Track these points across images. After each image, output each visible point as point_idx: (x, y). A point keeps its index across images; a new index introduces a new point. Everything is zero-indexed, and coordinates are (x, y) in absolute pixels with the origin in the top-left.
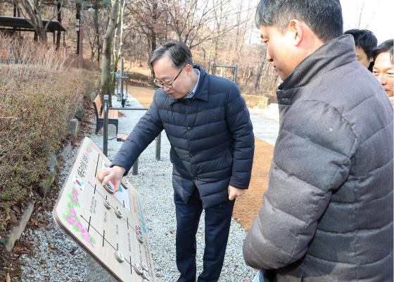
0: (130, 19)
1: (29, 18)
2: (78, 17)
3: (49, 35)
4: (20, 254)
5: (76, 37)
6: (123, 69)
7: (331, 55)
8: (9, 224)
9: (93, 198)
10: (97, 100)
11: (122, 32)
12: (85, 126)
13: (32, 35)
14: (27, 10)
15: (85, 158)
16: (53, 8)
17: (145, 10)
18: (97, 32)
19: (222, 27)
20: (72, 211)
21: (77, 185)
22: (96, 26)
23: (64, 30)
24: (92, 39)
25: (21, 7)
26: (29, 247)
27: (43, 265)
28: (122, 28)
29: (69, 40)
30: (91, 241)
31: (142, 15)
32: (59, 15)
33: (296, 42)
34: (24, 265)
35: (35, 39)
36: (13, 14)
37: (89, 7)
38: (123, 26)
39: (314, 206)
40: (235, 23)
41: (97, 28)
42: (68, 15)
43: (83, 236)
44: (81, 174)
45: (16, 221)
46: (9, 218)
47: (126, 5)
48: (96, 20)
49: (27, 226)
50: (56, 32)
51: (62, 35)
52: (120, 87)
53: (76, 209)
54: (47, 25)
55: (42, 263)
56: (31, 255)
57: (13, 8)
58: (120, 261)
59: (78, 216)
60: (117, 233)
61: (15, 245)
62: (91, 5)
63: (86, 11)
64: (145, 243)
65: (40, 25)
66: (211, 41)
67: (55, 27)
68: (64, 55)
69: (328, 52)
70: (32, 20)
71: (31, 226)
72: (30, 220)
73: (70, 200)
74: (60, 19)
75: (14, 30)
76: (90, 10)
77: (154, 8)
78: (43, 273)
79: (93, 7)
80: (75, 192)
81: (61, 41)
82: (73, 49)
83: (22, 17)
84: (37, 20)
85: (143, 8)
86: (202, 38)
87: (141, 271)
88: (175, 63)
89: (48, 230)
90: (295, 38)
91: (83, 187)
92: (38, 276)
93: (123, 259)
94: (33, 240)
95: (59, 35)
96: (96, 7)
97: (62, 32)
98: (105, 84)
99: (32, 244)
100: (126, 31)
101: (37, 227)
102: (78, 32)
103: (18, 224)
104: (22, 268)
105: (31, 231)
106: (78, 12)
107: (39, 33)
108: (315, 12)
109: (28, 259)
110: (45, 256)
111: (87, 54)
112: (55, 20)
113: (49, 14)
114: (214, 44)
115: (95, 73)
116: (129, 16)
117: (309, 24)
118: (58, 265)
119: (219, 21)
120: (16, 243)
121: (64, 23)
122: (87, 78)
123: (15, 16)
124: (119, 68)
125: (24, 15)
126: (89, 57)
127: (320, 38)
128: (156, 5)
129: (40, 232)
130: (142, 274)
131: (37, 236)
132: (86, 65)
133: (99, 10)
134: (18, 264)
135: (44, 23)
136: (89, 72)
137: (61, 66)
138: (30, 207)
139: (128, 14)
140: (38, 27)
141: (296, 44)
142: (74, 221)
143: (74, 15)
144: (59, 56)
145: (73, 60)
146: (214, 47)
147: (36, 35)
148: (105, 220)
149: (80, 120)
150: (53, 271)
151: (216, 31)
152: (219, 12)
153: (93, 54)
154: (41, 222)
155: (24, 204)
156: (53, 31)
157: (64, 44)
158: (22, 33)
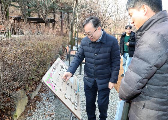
0: (81, 17)
1: (43, 18)
2: (61, 17)
3: (51, 24)
4: (36, 100)
5: (61, 25)
6: (78, 36)
7: (159, 17)
8: (32, 90)
9: (58, 77)
10: (67, 47)
11: (77, 22)
12: (62, 57)
13: (44, 24)
14: (42, 15)
15: (57, 64)
16: (52, 14)
17: (87, 13)
18: (69, 23)
19: (118, 19)
20: (49, 79)
21: (52, 72)
22: (68, 20)
23: (56, 22)
24: (67, 25)
25: (40, 14)
26: (39, 98)
27: (44, 105)
28: (77, 20)
29: (58, 26)
30: (55, 90)
31: (86, 15)
32: (54, 16)
33: (144, 14)
34: (37, 104)
35: (46, 26)
36: (37, 17)
37: (65, 13)
38: (78, 20)
39: (147, 71)
40: (123, 17)
41: (68, 21)
42: (58, 16)
43: (52, 88)
44: (55, 69)
45: (35, 89)
46: (32, 88)
47: (79, 11)
48: (68, 18)
49: (39, 91)
50: (53, 23)
51: (55, 24)
52: (77, 43)
53: (51, 79)
54: (49, 20)
55: (43, 104)
56: (40, 101)
57: (37, 14)
58: (66, 98)
59: (51, 81)
60: (66, 90)
61: (34, 97)
62: (66, 12)
63: (64, 15)
64: (78, 95)
65: (47, 20)
66: (113, 25)
67: (53, 21)
68: (55, 31)
69: (158, 16)
70: (44, 19)
71: (40, 91)
72: (40, 89)
73: (49, 76)
74: (54, 18)
75: (38, 22)
76: (65, 14)
77: (90, 13)
78: (44, 108)
79: (67, 13)
80: (51, 74)
81: (55, 26)
82: (60, 29)
83: (41, 18)
84: (46, 18)
85: (86, 12)
86: (110, 24)
87: (74, 103)
88: (94, 26)
89: (47, 93)
90: (144, 12)
91: (54, 73)
92: (42, 108)
93: (67, 98)
94: (41, 96)
95: (54, 24)
96: (68, 13)
97: (55, 23)
98: (71, 42)
99: (40, 98)
100: (80, 22)
101: (42, 92)
102: (61, 23)
103: (36, 90)
104: (37, 105)
105: (40, 93)
106: (61, 15)
107: (47, 23)
108: (152, 2)
109: (39, 103)
110: (45, 102)
111: (65, 31)
112: (53, 18)
113: (50, 16)
114: (115, 26)
115: (67, 38)
116: (81, 16)
117: (150, 6)
118: (49, 105)
119: (116, 16)
120: (35, 97)
121: (56, 20)
122: (64, 40)
123: (38, 17)
124: (77, 36)
125: (41, 17)
126: (65, 32)
127: (154, 11)
128: (91, 11)
129: (43, 94)
130: (74, 104)
131: (42, 95)
132: (64, 35)
133: (69, 14)
134: (35, 104)
135: (48, 19)
136: (65, 37)
137: (55, 35)
138: (40, 85)
139: (80, 15)
140: (46, 21)
141: (145, 14)
142: (49, 83)
143: (60, 16)
144: (54, 31)
145: (59, 33)
146: (115, 27)
147: (46, 24)
148: (62, 85)
149: (61, 55)
150: (47, 107)
151: (115, 20)
152: (116, 13)
153: (67, 31)
154: (44, 91)
155: (38, 83)
156: (52, 23)
157: (56, 28)
158: (41, 23)
